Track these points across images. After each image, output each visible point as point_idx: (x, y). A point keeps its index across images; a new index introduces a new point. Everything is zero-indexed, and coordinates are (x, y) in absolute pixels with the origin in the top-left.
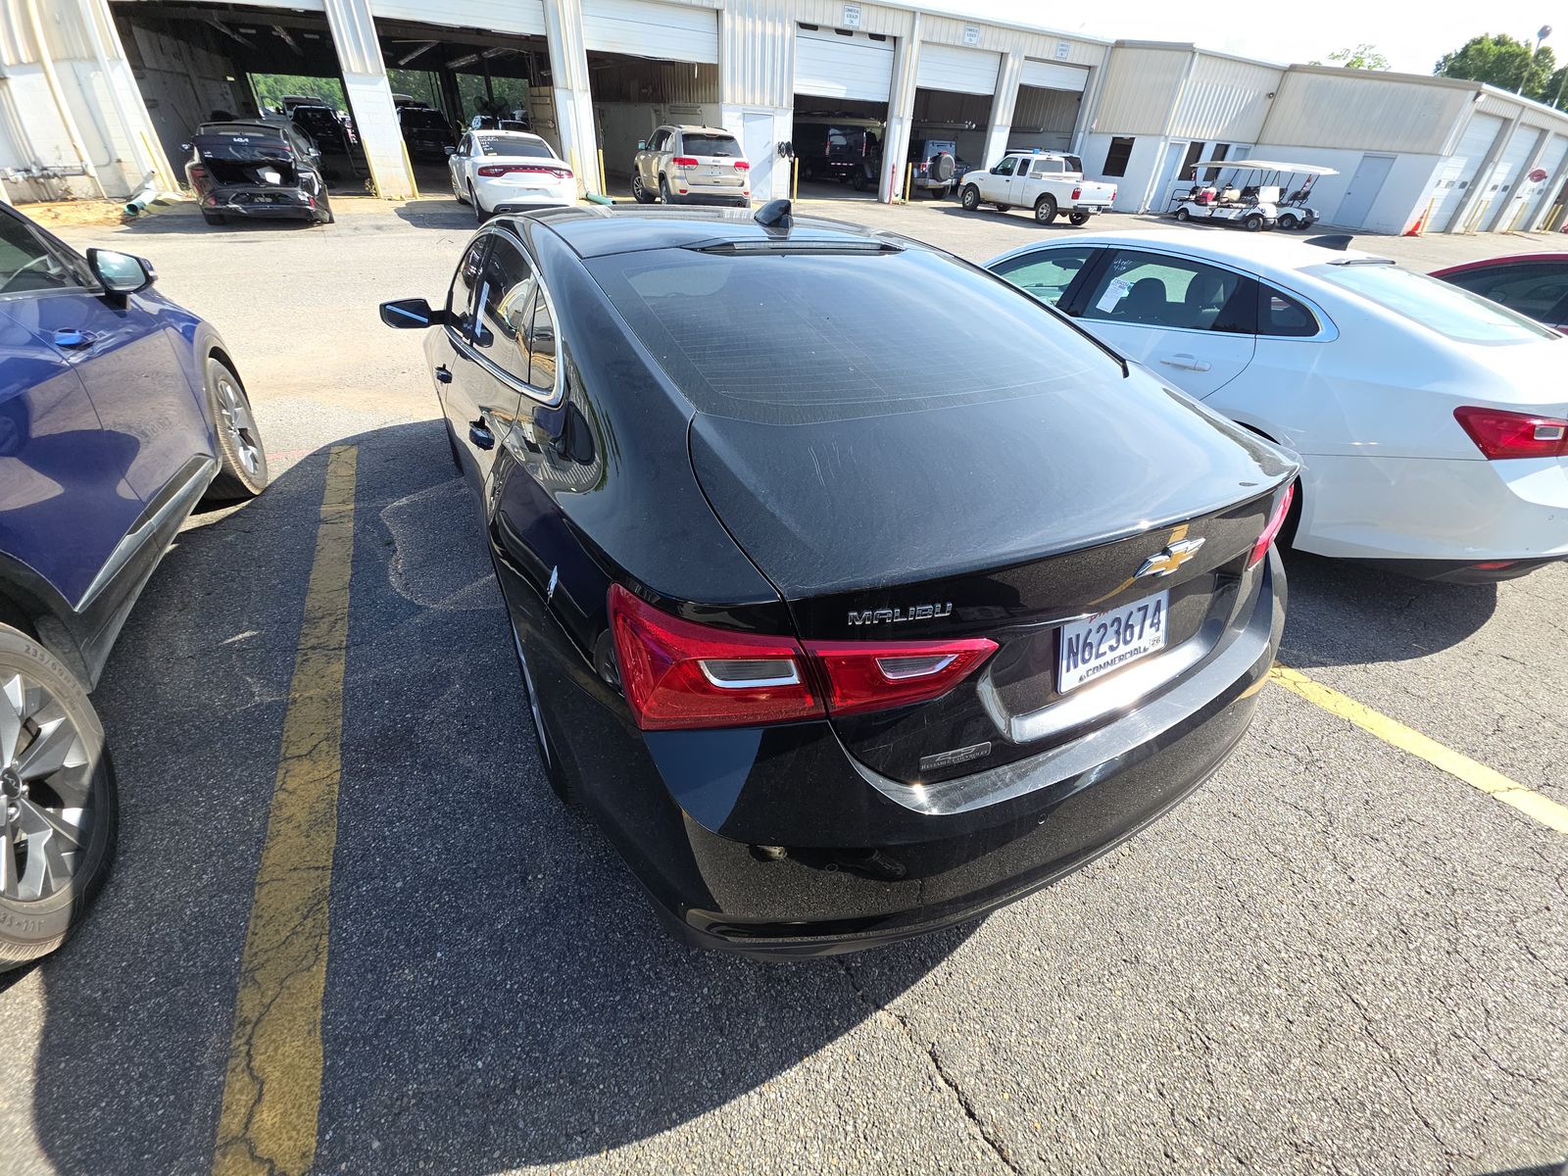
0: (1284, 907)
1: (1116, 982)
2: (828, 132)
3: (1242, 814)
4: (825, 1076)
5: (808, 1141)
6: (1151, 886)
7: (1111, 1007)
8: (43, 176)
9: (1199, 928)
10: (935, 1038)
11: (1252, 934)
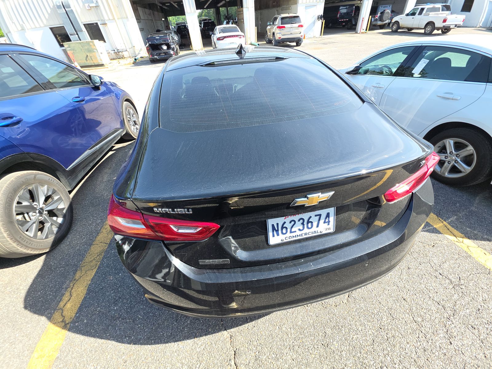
0: (408, 346)
1: (314, 351)
2: (339, 8)
3: (408, 300)
4: (199, 346)
5: (184, 365)
6: (349, 318)
7: (307, 360)
8: (117, 52)
9: (361, 342)
10: (238, 347)
11: (386, 352)
